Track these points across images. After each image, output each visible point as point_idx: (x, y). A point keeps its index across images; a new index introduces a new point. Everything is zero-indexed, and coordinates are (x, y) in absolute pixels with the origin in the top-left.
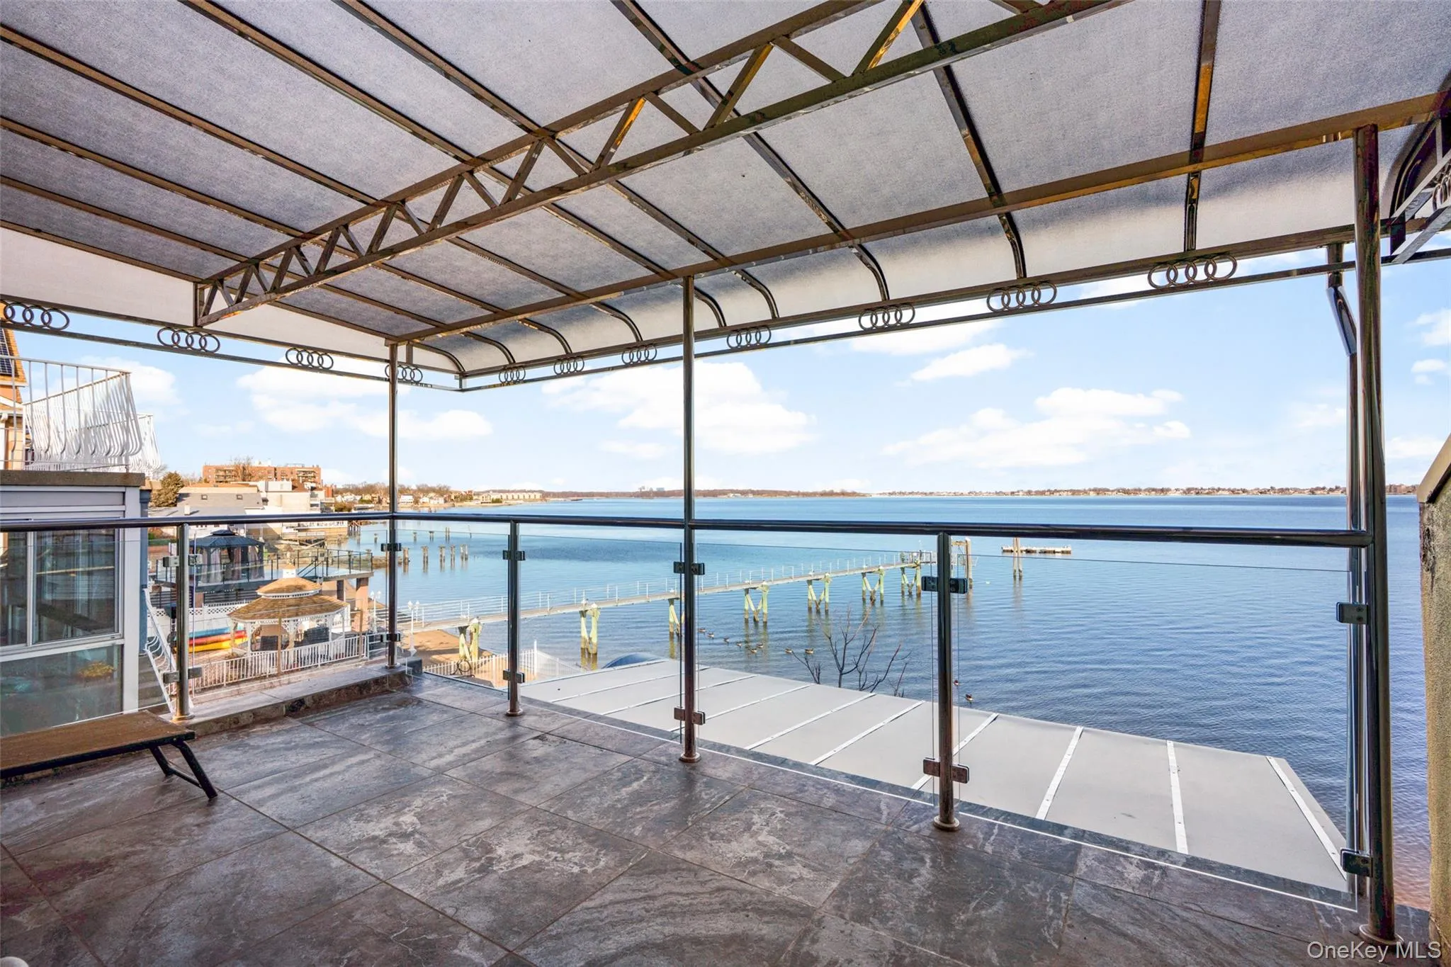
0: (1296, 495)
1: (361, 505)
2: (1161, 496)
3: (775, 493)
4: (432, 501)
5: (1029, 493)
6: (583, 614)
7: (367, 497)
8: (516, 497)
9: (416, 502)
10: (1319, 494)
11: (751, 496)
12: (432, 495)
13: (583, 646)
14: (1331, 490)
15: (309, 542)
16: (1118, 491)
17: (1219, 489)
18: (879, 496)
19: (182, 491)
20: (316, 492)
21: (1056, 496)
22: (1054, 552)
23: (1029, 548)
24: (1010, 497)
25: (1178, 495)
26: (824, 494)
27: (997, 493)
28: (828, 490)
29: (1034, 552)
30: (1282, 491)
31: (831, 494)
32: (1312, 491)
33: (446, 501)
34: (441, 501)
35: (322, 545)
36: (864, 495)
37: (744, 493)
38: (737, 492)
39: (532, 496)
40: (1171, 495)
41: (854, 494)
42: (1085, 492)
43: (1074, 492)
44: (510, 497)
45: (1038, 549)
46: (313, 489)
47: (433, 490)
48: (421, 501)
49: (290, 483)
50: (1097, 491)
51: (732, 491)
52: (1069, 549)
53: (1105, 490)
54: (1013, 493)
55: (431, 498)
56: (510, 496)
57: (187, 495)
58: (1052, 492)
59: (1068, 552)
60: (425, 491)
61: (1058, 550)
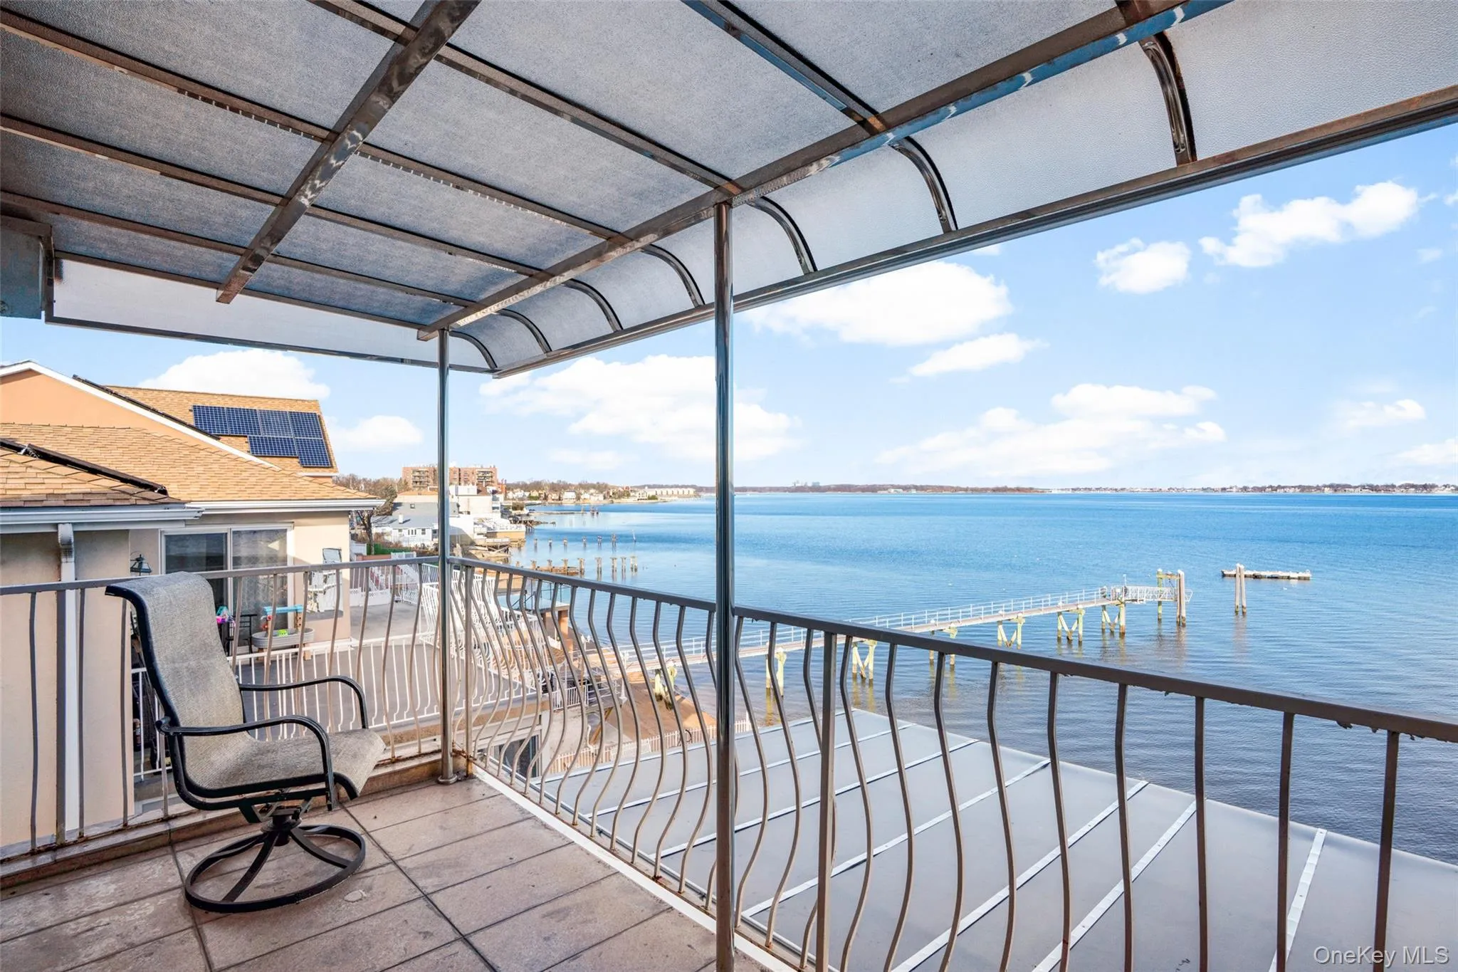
1: (529, 502)
3: (941, 489)
4: (592, 497)
5: (1245, 489)
7: (535, 494)
8: (670, 492)
9: (578, 498)
11: (914, 491)
12: (592, 491)
15: (496, 547)
16: (1363, 487)
18: (1060, 492)
19: (396, 501)
20: (497, 495)
22: (1289, 578)
23: (1257, 573)
25: (1447, 494)
26: (996, 490)
27: (1203, 489)
29: (1263, 577)
31: (1005, 490)
33: (605, 498)
34: (601, 497)
35: (506, 551)
36: (1043, 491)
37: (906, 488)
38: (899, 487)
39: (686, 491)
40: (1437, 493)
41: (1033, 490)
42: (1318, 488)
43: (1302, 488)
44: (664, 493)
45: (1268, 574)
46: (494, 492)
47: (593, 486)
48: (582, 497)
49: (475, 488)
50: (1335, 487)
51: (893, 487)
52: (1307, 575)
53: (1345, 487)
54: (1224, 489)
55: (592, 494)
56: (664, 491)
57: (400, 504)
59: (1307, 579)
60: (586, 487)
61: (1292, 575)
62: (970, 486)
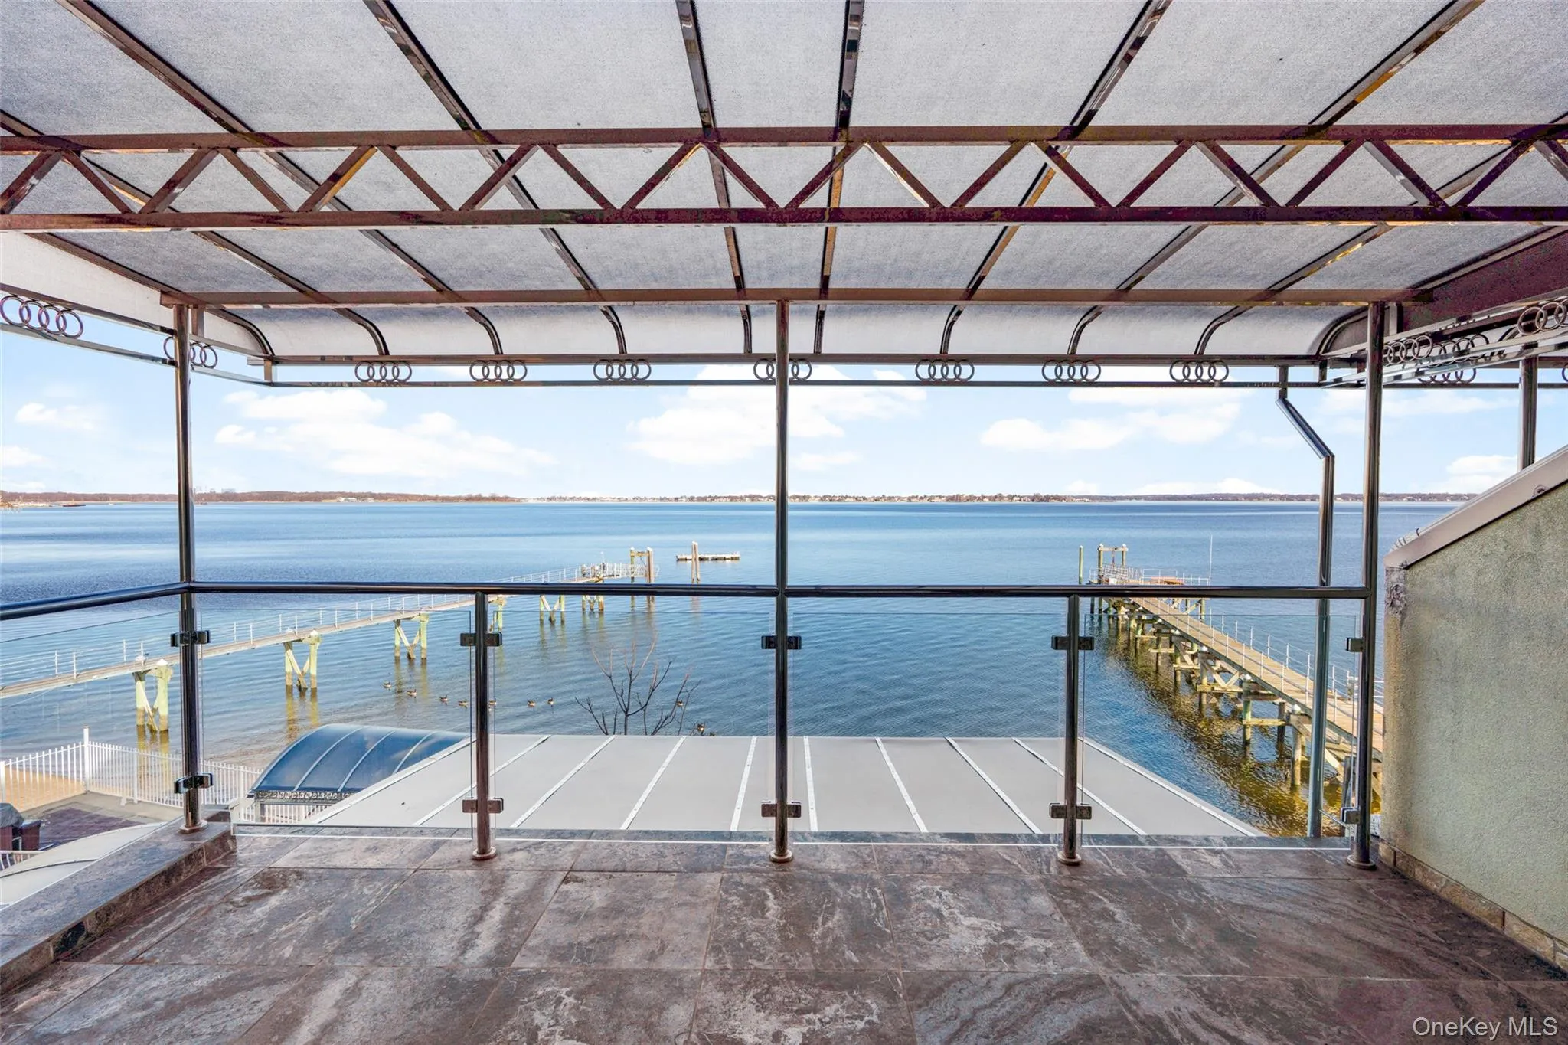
0: (899, 502)
2: (803, 503)
3: (406, 497)
5: (692, 499)
6: (139, 676)
10: (915, 502)
11: (371, 500)
13: (140, 722)
14: (922, 498)
17: (847, 497)
18: (535, 502)
21: (716, 503)
22: (725, 559)
24: (674, 503)
25: (816, 502)
26: (469, 499)
27: (661, 499)
28: (474, 494)
29: (707, 559)
30: (890, 498)
31: (479, 498)
32: (910, 499)
36: (518, 501)
37: (361, 497)
38: (351, 495)
41: (506, 499)
42: (742, 498)
43: (732, 498)
45: (710, 556)
50: (752, 498)
51: (343, 494)
54: (676, 499)
58: (712, 499)
59: (737, 559)
61: (727, 556)
62: (440, 495)
